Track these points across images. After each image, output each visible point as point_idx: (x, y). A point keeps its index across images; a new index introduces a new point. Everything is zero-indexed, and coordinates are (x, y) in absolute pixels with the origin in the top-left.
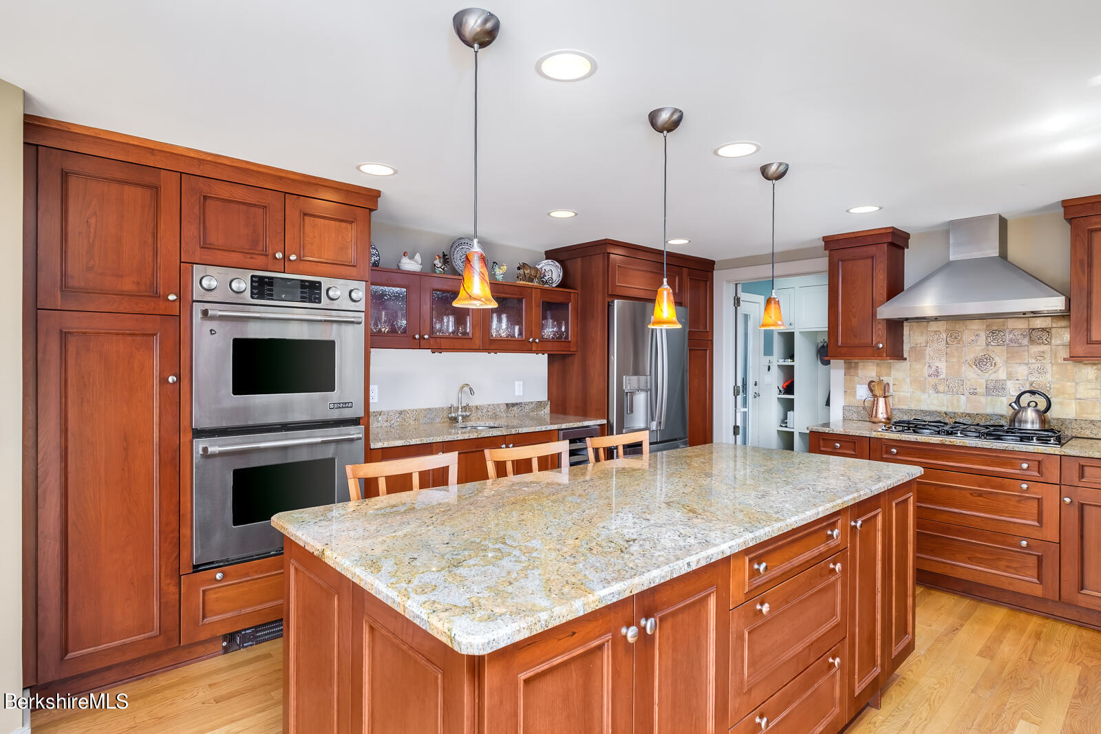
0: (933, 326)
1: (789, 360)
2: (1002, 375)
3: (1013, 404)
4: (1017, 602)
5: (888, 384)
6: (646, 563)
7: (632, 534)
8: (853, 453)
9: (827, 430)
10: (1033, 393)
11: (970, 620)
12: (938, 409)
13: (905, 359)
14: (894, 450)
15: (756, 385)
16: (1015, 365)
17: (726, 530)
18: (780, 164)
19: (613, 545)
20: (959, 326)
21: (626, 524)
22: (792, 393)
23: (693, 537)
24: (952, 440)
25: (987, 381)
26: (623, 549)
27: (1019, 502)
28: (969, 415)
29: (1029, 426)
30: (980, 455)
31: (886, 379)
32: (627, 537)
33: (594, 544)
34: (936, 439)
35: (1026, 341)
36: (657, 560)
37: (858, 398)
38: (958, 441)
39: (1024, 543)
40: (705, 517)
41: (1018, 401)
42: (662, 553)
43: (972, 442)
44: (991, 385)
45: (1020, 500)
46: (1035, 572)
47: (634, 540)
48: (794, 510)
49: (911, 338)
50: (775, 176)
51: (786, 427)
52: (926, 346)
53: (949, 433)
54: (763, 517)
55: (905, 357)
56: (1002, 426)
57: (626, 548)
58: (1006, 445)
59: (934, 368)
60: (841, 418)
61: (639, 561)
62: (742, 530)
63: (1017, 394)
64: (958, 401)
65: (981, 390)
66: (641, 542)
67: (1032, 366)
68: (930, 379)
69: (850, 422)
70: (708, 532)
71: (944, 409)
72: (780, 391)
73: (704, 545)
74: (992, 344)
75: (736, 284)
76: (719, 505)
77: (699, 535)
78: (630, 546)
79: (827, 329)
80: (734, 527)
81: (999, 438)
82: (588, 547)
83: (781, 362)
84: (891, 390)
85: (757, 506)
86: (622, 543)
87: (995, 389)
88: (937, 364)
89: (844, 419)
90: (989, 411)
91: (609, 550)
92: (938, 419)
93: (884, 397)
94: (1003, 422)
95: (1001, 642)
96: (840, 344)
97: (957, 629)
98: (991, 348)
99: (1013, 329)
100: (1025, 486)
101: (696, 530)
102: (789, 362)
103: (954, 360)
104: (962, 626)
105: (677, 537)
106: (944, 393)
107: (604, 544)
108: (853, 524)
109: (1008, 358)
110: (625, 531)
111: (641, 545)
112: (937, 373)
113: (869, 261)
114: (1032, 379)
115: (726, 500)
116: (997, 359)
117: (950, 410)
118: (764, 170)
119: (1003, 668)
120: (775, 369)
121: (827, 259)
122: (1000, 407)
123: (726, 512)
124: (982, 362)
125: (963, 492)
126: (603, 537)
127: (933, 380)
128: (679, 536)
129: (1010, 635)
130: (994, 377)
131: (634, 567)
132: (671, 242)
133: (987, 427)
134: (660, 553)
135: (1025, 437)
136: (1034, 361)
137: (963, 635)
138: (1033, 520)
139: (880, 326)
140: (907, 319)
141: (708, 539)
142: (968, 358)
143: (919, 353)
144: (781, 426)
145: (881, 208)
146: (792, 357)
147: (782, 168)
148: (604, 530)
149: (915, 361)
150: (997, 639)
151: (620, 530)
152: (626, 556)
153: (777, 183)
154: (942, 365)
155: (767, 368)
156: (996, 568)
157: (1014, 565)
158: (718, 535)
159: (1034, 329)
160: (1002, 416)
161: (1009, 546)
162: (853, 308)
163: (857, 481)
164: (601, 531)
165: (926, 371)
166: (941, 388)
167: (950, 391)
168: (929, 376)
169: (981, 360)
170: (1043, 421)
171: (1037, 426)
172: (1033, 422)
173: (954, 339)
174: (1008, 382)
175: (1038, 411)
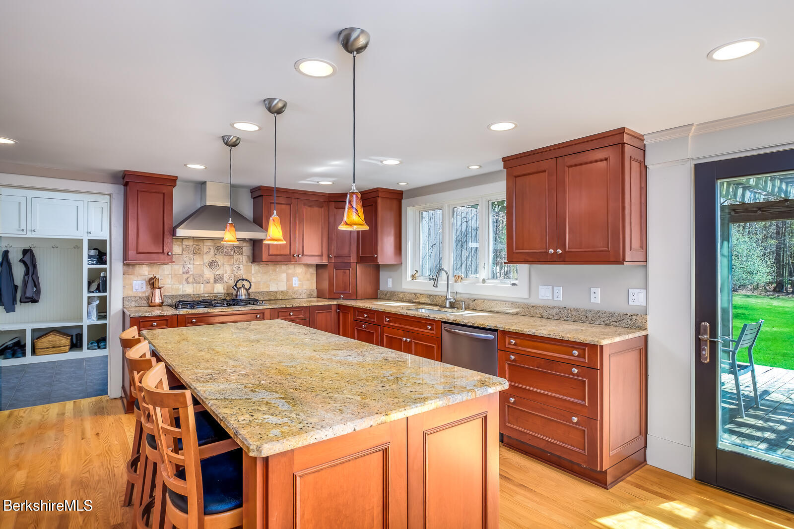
0: (185, 243)
2: (221, 271)
3: (234, 287)
8: (166, 327)
10: (242, 280)
12: (189, 293)
14: (194, 320)
16: (227, 266)
20: (200, 244)
25: (215, 275)
29: (243, 297)
31: (157, 276)
34: (218, 309)
35: (232, 253)
37: (134, 290)
41: (236, 285)
44: (217, 278)
52: (182, 255)
59: (186, 268)
64: (200, 287)
65: (212, 281)
67: (234, 266)
74: (217, 254)
87: (219, 279)
88: (188, 266)
90: (215, 291)
93: (158, 289)
96: (139, 251)
98: (216, 256)
99: (227, 247)
103: (198, 263)
106: (192, 283)
109: (224, 262)
112: (187, 272)
116: (219, 262)
117: (196, 293)
127: (185, 276)
130: (218, 272)
135: (244, 303)
142: (205, 262)
143: (178, 259)
154: (191, 266)
159: (235, 247)
165: (182, 270)
166: (190, 280)
167: (196, 282)
168: (184, 273)
169: (212, 263)
170: (249, 294)
171: (247, 297)
172: (245, 295)
173: (197, 251)
174: (225, 275)
175: (246, 289)
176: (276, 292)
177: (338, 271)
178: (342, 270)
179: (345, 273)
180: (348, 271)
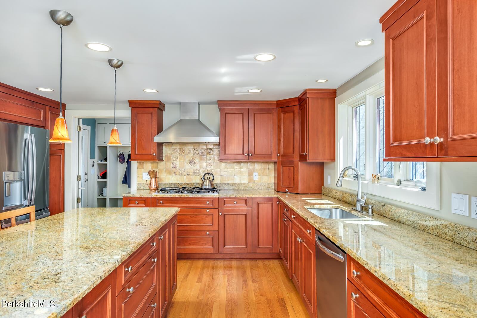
0: (174, 147)
1: (104, 161)
2: (198, 167)
3: (202, 179)
4: (206, 257)
5: (156, 172)
6: (76, 284)
7: (56, 270)
8: (144, 205)
9: (129, 195)
10: (209, 174)
11: (192, 269)
12: (176, 182)
13: (163, 161)
14: (161, 202)
15: (86, 174)
16: (202, 163)
17: (112, 254)
18: (119, 61)
19: (46, 280)
20: (184, 147)
21: (48, 265)
22: (106, 178)
23: (96, 262)
24: (184, 195)
25: (193, 169)
26: (56, 280)
27: (206, 217)
28: (187, 184)
29: (207, 187)
30: (193, 200)
31: (156, 170)
32: (54, 273)
33: (32, 283)
34: (177, 195)
35: (206, 154)
36: (82, 280)
37: (143, 179)
38: (186, 195)
39: (208, 233)
40: (96, 249)
41: (204, 178)
42: (83, 276)
43: (190, 195)
44: (195, 171)
45: (206, 216)
46: (211, 244)
47: (60, 273)
48: (139, 236)
49: (166, 150)
50: (116, 66)
51: (102, 196)
52: (171, 155)
53: (181, 192)
54: (127, 243)
55: (163, 159)
56: (199, 188)
57: (58, 279)
58: (202, 195)
59: (174, 164)
60: (136, 189)
61: (71, 285)
62: (120, 252)
63: (203, 174)
64: (183, 178)
65: (191, 173)
66: (66, 273)
67: (208, 163)
68: (173, 169)
69: (140, 191)
70: (102, 257)
71: (178, 182)
72: (99, 177)
73: (104, 264)
74: (195, 154)
75: (79, 119)
76: (100, 241)
77: (99, 260)
78: (59, 277)
79: (130, 146)
80: (115, 251)
81: (198, 192)
82: (29, 286)
83: (100, 162)
84: (158, 175)
85: (120, 238)
86: (52, 277)
87: (196, 172)
88: (175, 163)
89: (137, 189)
91: (46, 284)
92: (176, 186)
93: (154, 178)
94: (198, 186)
95: (203, 274)
96: (136, 153)
97: (188, 274)
98: (194, 156)
99: (202, 149)
100: (208, 211)
101: (95, 258)
102: (104, 162)
103: (182, 161)
104: (189, 273)
105: (86, 265)
106: (178, 175)
107: (39, 281)
108: (160, 238)
109: (200, 160)
110: (50, 270)
111: (67, 275)
112: (175, 167)
113: (150, 115)
114: (208, 168)
115: (102, 239)
116: (197, 161)
117: (180, 182)
118: (110, 61)
119: (205, 285)
120: (96, 166)
121: (130, 111)
122: (197, 180)
123: (106, 244)
124: (192, 161)
125: (188, 216)
126: (36, 277)
127: (174, 170)
128: (87, 264)
129: (205, 270)
130: (195, 168)
131: (71, 289)
132: (40, 89)
133: (194, 188)
134: (81, 276)
135: (207, 191)
136: (208, 161)
137: (190, 276)
138: (210, 223)
139: (154, 145)
140: (164, 143)
141: (105, 261)
142: (186, 160)
143: (169, 158)
144: (100, 196)
145: (158, 91)
146: (106, 159)
147: (120, 63)
148: (34, 272)
149: (167, 161)
150: (201, 274)
151: (46, 270)
152: (61, 284)
153: (117, 70)
154: (177, 163)
155: (92, 165)
156: (199, 245)
157: (204, 243)
158: (109, 257)
159: (208, 149)
160: (198, 183)
161: (204, 235)
162: (143, 136)
163: (158, 218)
164: (32, 274)
165: (171, 166)
166: (177, 173)
167: (180, 174)
168: (173, 168)
169: (191, 161)
170: (212, 185)
171: (210, 187)
172: (209, 185)
173: (182, 152)
174: (200, 170)
175: (210, 181)
176: (239, 184)
177: (285, 168)
178: (288, 167)
179: (290, 169)
180: (292, 167)
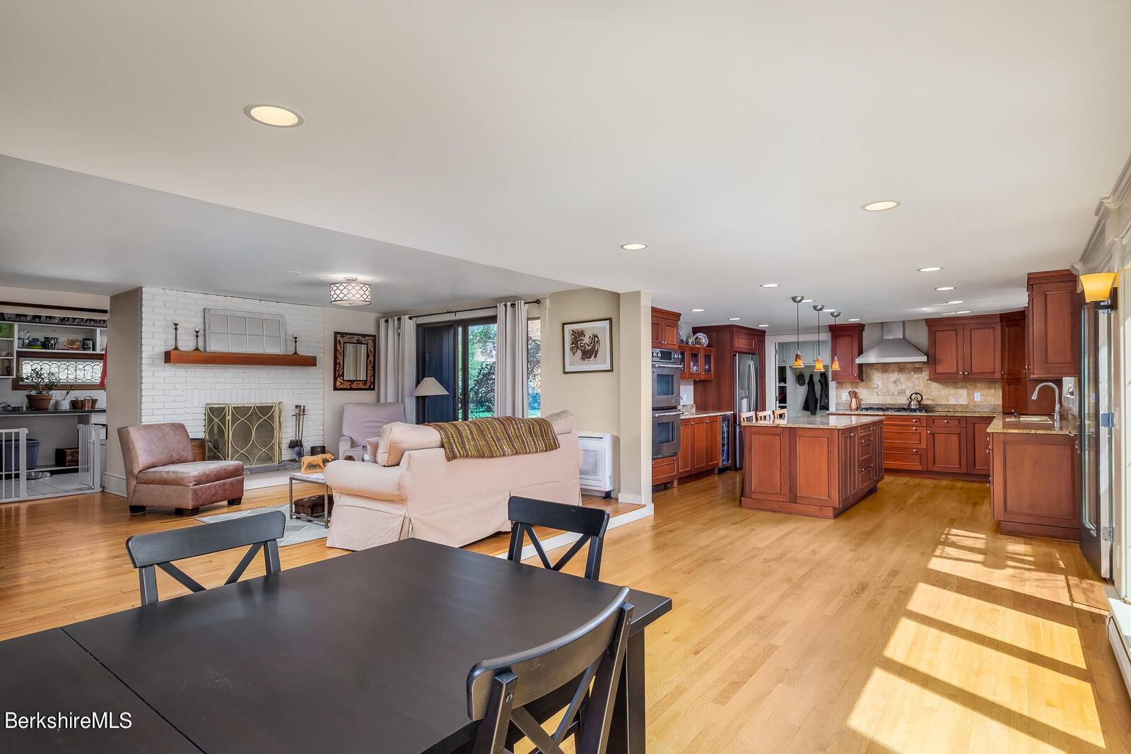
10: (916, 394)
13: (865, 382)
20: (886, 367)
27: (912, 435)
28: (890, 405)
30: (899, 418)
35: (913, 374)
37: (844, 399)
38: (890, 413)
39: (915, 450)
41: (910, 398)
43: (896, 413)
46: (919, 461)
52: (873, 376)
55: (864, 379)
56: (904, 407)
58: (907, 414)
63: (910, 395)
64: (887, 399)
65: (896, 394)
68: (875, 389)
69: (839, 411)
71: (881, 402)
75: (776, 343)
81: (903, 411)
84: (859, 396)
89: (836, 409)
90: (899, 402)
93: (855, 399)
99: (908, 369)
100: (914, 428)
109: (906, 380)
112: (877, 387)
113: (850, 337)
114: (916, 388)
116: (902, 381)
121: (830, 335)
122: (903, 401)
124: (896, 382)
133: (899, 407)
138: (917, 441)
139: (856, 366)
140: (866, 364)
142: (890, 380)
143: (870, 379)
149: (868, 382)
157: (911, 460)
160: (904, 403)
161: (910, 453)
165: (874, 386)
167: (884, 395)
170: (920, 404)
171: (918, 406)
173: (885, 373)
174: (907, 390)
175: (918, 401)
176: (955, 405)
177: (1010, 386)
178: (1014, 386)
179: (1017, 388)
